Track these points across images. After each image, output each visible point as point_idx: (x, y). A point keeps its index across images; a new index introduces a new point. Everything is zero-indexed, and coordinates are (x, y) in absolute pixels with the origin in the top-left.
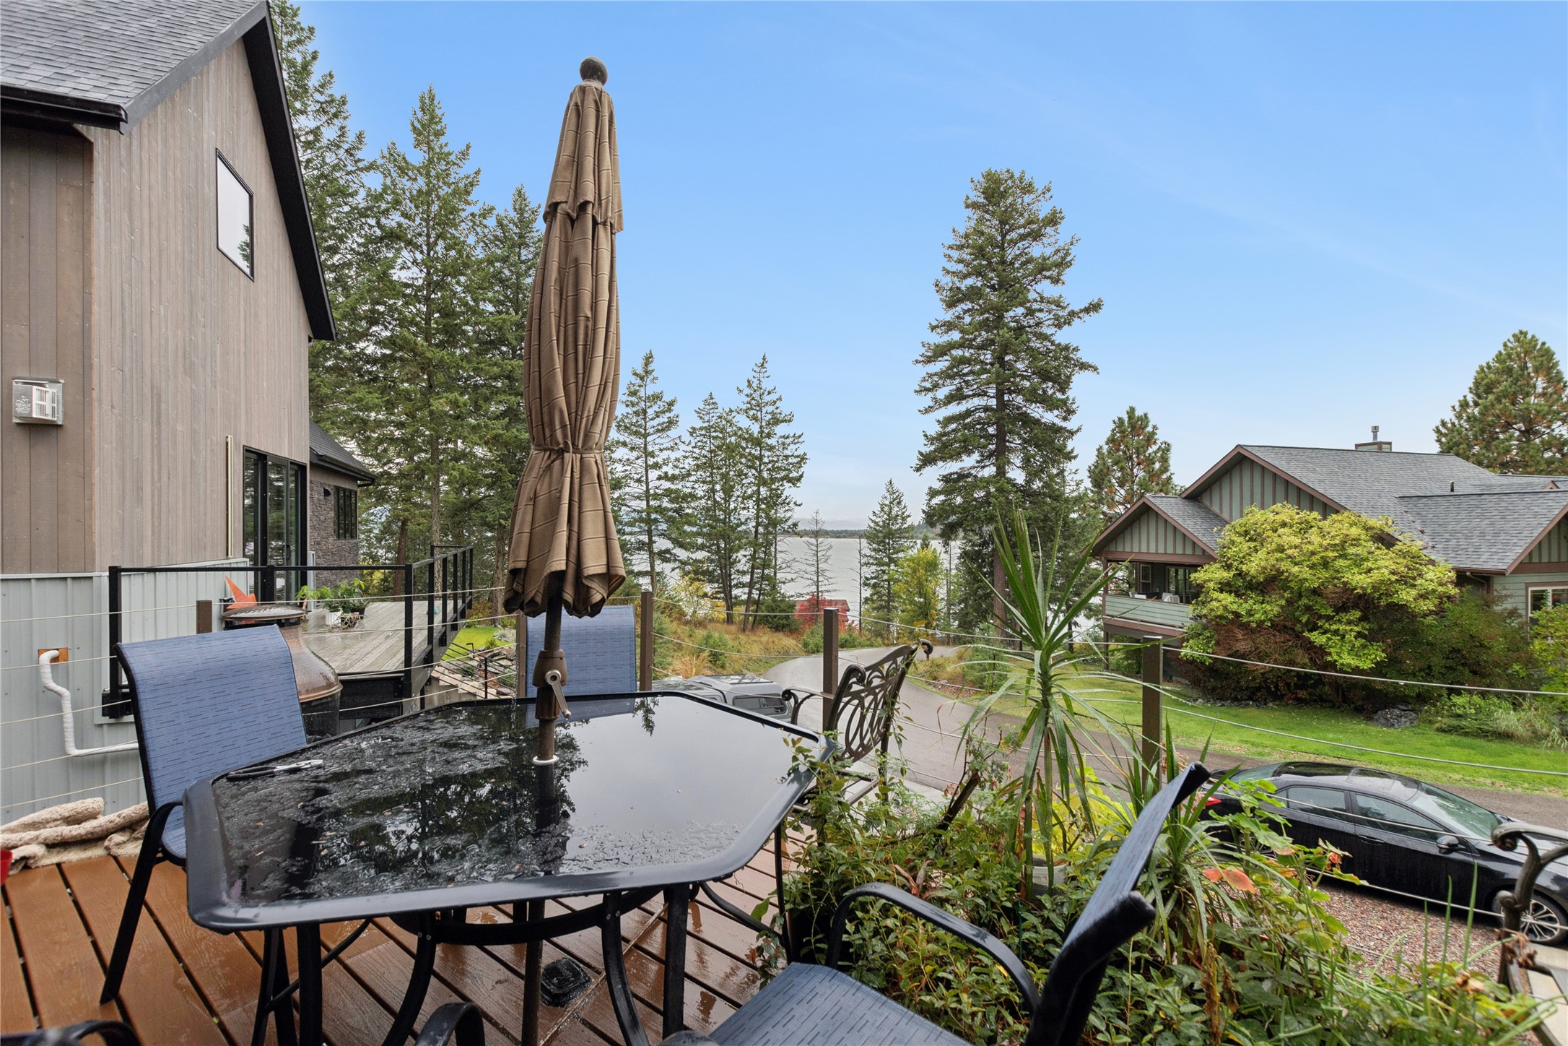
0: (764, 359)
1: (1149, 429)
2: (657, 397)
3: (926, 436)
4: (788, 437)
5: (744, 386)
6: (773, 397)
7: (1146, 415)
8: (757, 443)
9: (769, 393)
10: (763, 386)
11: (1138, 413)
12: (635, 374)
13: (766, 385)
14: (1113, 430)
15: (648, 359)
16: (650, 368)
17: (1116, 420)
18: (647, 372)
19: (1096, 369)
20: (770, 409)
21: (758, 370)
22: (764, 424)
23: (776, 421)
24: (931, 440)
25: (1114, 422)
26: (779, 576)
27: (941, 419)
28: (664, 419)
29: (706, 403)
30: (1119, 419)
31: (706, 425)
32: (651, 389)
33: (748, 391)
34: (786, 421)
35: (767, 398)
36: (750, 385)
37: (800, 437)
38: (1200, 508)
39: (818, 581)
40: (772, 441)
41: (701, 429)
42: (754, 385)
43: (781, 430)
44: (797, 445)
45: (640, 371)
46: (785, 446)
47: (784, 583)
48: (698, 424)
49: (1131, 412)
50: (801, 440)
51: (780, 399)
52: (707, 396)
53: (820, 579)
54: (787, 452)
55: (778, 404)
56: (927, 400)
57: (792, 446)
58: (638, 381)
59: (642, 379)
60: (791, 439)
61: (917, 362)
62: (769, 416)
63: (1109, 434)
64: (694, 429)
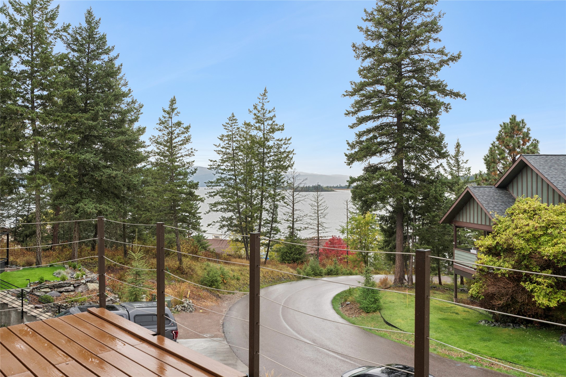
0: (265, 90)
1: (525, 130)
2: (179, 124)
3: (348, 143)
4: (281, 140)
5: (252, 108)
6: (271, 115)
7: (523, 120)
8: (262, 144)
9: (270, 112)
10: (265, 107)
11: (518, 119)
12: (164, 111)
13: (268, 107)
14: (500, 132)
15: (173, 101)
16: (174, 106)
17: (502, 124)
18: (173, 110)
19: (463, 97)
20: (270, 122)
21: (261, 97)
22: (265, 132)
23: (273, 130)
24: (352, 146)
25: (501, 125)
26: (296, 226)
27: (358, 133)
28: (182, 137)
29: (230, 119)
30: (504, 123)
31: (230, 133)
32: (175, 120)
33: (256, 112)
34: (279, 130)
35: (268, 116)
36: (255, 108)
37: (289, 140)
38: (505, 194)
39: (318, 230)
40: (270, 143)
41: (228, 136)
42: (259, 108)
43: (277, 135)
44: (287, 146)
45: (167, 109)
46: (279, 147)
47: (300, 230)
48: (225, 133)
49: (514, 118)
50: (289, 142)
51: (274, 116)
52: (230, 115)
53: (320, 228)
54: (282, 150)
55: (274, 119)
56: (353, 120)
57: (284, 146)
58: (167, 116)
59: (169, 113)
60: (283, 142)
61: (345, 96)
62: (269, 127)
63: (497, 134)
64: (223, 136)
